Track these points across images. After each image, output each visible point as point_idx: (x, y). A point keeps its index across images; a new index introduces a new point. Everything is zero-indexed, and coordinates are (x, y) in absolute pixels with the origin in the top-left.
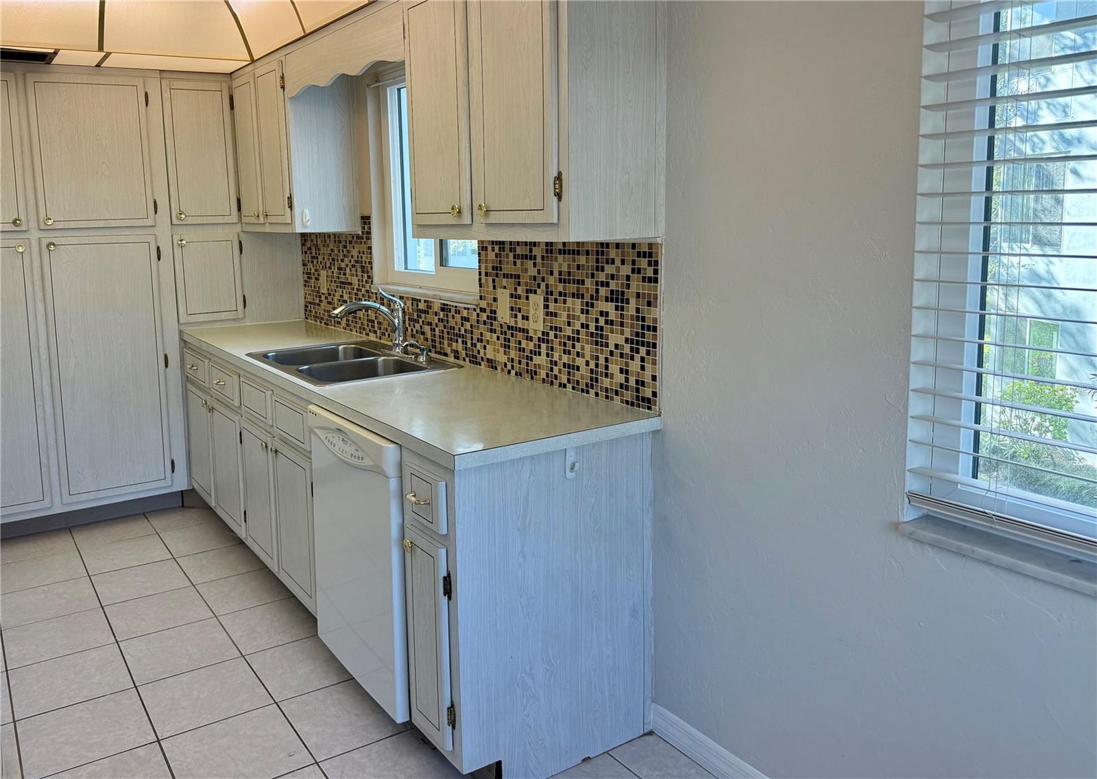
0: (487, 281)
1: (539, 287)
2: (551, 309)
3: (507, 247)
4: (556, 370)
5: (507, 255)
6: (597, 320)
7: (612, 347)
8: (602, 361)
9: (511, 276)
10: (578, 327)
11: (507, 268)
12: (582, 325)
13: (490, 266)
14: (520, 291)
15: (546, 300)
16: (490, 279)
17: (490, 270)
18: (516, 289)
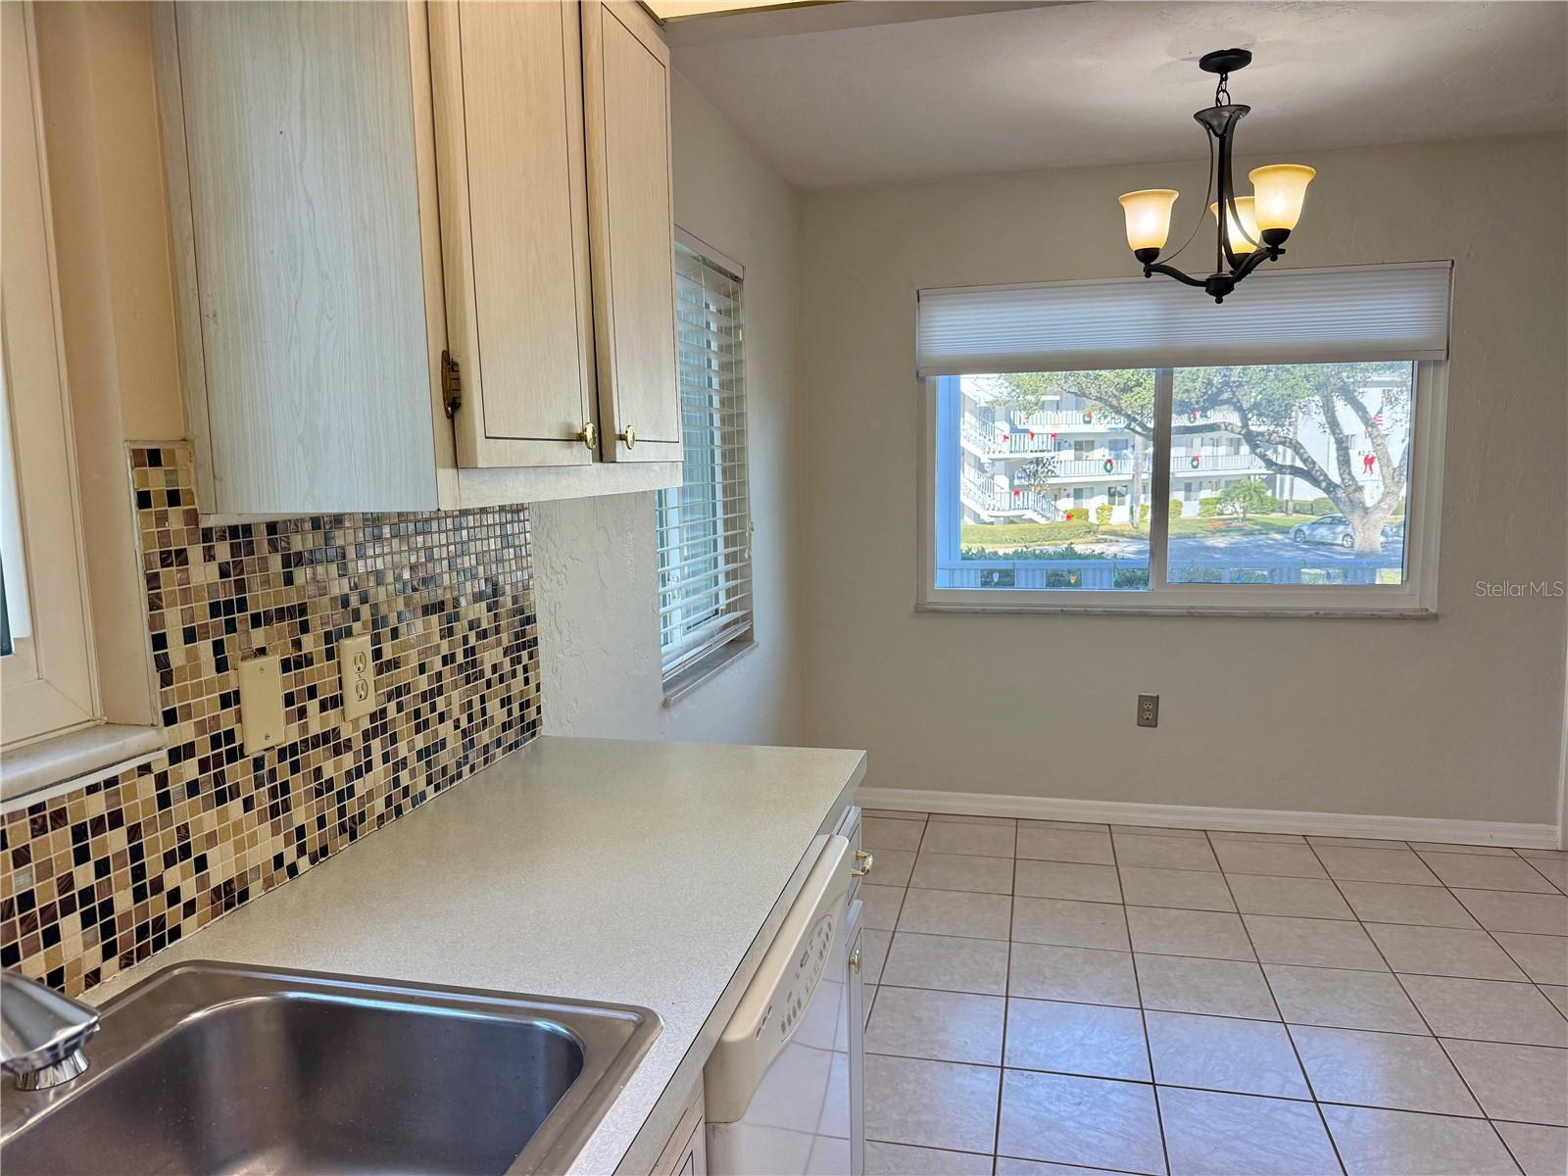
0: (192, 656)
1: (357, 618)
2: (387, 655)
3: (261, 538)
4: (405, 777)
5: (264, 560)
6: (465, 639)
7: (488, 674)
8: (477, 707)
9: (281, 614)
10: (438, 665)
11: (261, 598)
12: (445, 661)
13: (201, 607)
14: (310, 644)
15: (376, 639)
16: (205, 648)
17: (203, 617)
18: (297, 644)
